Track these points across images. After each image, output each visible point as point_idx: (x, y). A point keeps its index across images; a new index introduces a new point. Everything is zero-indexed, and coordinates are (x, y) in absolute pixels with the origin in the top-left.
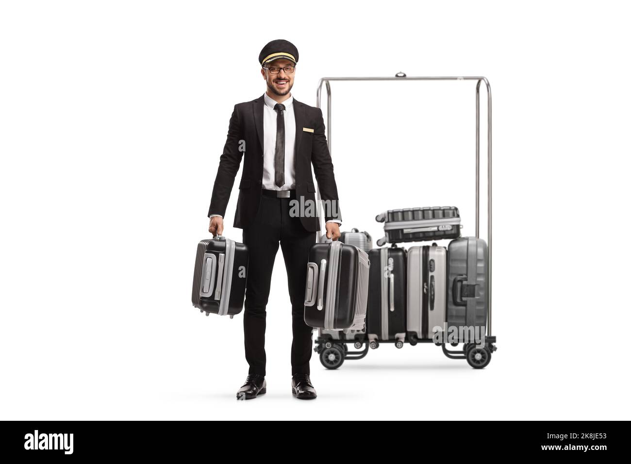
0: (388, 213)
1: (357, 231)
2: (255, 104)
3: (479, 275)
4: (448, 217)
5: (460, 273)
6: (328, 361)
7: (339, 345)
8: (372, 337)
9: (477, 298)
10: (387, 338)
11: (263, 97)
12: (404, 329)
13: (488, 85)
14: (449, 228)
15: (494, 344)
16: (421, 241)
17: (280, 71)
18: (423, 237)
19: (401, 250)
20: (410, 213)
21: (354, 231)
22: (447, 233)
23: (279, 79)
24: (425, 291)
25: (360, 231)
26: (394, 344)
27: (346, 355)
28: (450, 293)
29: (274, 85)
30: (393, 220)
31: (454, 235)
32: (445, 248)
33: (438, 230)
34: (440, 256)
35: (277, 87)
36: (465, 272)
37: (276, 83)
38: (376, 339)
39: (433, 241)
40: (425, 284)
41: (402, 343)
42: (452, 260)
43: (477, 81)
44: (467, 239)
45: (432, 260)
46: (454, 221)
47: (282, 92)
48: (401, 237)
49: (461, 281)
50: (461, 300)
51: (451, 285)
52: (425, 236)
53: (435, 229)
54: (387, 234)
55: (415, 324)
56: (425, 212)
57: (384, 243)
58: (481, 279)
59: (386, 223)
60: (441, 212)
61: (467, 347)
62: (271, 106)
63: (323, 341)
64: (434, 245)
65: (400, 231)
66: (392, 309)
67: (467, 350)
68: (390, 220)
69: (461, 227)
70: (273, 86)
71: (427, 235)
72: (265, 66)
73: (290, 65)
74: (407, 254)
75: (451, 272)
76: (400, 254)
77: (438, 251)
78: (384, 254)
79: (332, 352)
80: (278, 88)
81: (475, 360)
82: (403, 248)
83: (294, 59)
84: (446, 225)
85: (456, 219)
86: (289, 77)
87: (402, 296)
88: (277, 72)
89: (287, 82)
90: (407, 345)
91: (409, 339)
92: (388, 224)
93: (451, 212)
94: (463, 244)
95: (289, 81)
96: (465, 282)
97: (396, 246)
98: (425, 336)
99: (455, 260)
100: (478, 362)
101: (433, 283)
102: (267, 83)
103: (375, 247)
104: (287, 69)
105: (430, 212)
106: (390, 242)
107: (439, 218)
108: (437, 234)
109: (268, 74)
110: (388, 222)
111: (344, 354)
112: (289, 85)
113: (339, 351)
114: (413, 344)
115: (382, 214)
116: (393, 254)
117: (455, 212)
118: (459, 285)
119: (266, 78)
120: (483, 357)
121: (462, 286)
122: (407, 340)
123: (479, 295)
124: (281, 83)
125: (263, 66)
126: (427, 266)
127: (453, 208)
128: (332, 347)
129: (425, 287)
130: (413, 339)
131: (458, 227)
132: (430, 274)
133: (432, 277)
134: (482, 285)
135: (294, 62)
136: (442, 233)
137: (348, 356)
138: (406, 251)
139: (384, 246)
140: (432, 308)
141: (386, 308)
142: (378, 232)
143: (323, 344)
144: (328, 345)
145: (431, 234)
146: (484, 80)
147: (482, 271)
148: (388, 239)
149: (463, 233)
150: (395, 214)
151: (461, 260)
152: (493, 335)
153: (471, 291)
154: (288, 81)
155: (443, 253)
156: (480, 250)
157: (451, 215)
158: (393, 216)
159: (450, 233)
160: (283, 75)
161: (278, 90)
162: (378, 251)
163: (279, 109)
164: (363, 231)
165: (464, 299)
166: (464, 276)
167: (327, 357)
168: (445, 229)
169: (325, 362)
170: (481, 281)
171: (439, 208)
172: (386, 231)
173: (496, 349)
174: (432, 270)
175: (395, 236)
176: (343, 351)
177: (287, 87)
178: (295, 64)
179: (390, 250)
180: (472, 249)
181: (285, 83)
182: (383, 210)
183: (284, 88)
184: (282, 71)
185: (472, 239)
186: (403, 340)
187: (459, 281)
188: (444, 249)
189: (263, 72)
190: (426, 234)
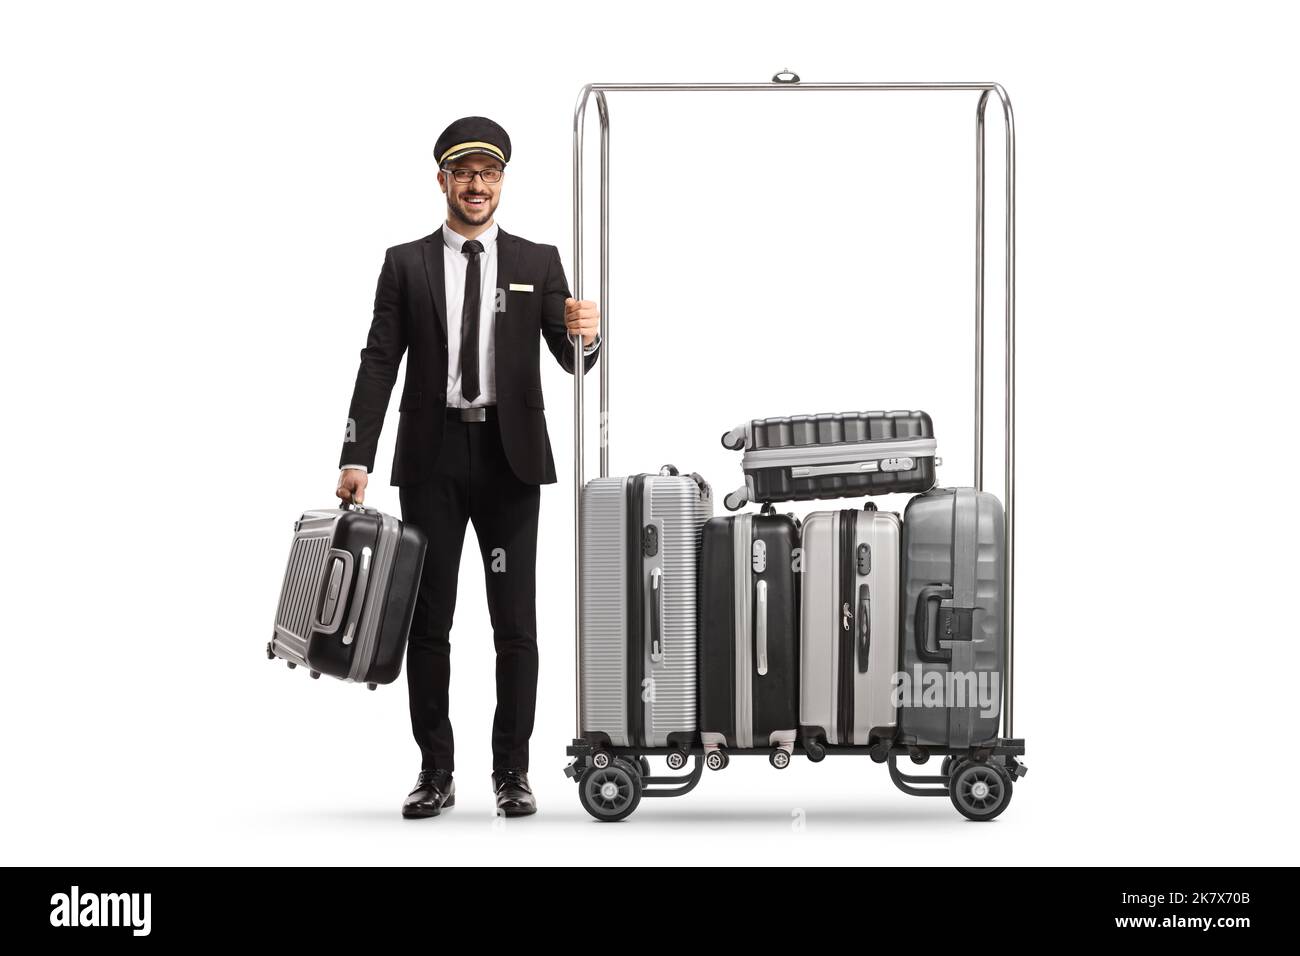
0: (754, 427)
1: (673, 472)
2: (427, 247)
3: (981, 583)
4: (906, 437)
5: (933, 578)
6: (600, 800)
7: (629, 761)
8: (712, 739)
9: (977, 641)
10: (750, 743)
11: (440, 230)
12: (792, 720)
13: (1007, 104)
14: (906, 464)
15: (1019, 759)
16: (836, 497)
17: (473, 177)
18: (840, 488)
19: (786, 519)
20: (808, 427)
21: (666, 472)
22: (901, 477)
23: (471, 193)
24: (846, 624)
25: (682, 471)
26: (767, 758)
27: (644, 786)
28: (910, 629)
29: (462, 204)
30: (766, 445)
31: (921, 482)
32: (898, 515)
33: (880, 471)
34: (883, 536)
35: (467, 208)
36: (947, 577)
37: (466, 200)
38: (720, 746)
39: (868, 499)
40: (846, 606)
41: (789, 756)
42: (914, 545)
43: (980, 93)
44: (952, 492)
45: (864, 546)
46: (919, 447)
47: (477, 217)
48: (785, 488)
49: (937, 599)
50: (938, 646)
51: (911, 609)
52: (847, 485)
53: (873, 466)
54: (751, 478)
55: (819, 709)
56: (847, 423)
57: (743, 503)
58: (988, 595)
59: (747, 451)
60: (886, 424)
61: (952, 765)
62: (455, 246)
63: (589, 748)
64: (870, 506)
65: (783, 472)
66: (763, 670)
67: (951, 774)
68: (757, 445)
69: (937, 462)
70: (459, 206)
71: (850, 481)
72: (446, 166)
73: (494, 166)
74: (800, 530)
75: (911, 576)
76: (784, 529)
77: (878, 522)
78: (743, 531)
79: (611, 779)
80: (469, 211)
81: (971, 799)
82: (791, 514)
83: (502, 155)
84: (900, 456)
85: (924, 442)
86: (490, 190)
87: (789, 635)
88: (469, 180)
89: (486, 199)
90: (800, 761)
91: (805, 745)
92: (753, 454)
93: (912, 424)
94: (943, 505)
95: (491, 198)
96: (946, 603)
97: (773, 509)
98: (846, 739)
99: (922, 546)
100: (979, 804)
101: (866, 603)
102: (448, 199)
103: (719, 512)
104: (489, 174)
105: (860, 425)
106: (757, 501)
107: (881, 440)
108: (875, 479)
109: (451, 182)
110: (754, 448)
111: (640, 782)
112: (491, 205)
113: (629, 775)
114: (816, 758)
115: (737, 430)
116: (767, 530)
117: (924, 426)
118: (932, 608)
119: (445, 191)
120: (991, 792)
121: (939, 612)
122: (799, 748)
123: (981, 635)
124: (475, 201)
125: (441, 166)
126: (851, 560)
127: (918, 414)
128: (610, 764)
129: (847, 613)
130: (814, 745)
131: (929, 463)
132: (859, 581)
133: (864, 588)
134: (990, 611)
135: (500, 161)
136: (890, 478)
137: (650, 787)
138: (798, 522)
139: (742, 511)
140: (864, 668)
141: (747, 666)
142: (728, 476)
143: (588, 758)
144: (601, 761)
145: (862, 480)
146: (996, 89)
147: (989, 574)
148: (751, 493)
149: (943, 478)
150: (770, 429)
151: (937, 547)
152: (1016, 736)
153: (962, 625)
154: (489, 197)
155: (892, 528)
156: (986, 522)
157: (912, 431)
158: (764, 433)
159: (908, 476)
160: (480, 185)
161: (468, 214)
162: (727, 523)
163: (472, 250)
164: (690, 473)
165: (944, 644)
166: (945, 587)
167: (597, 790)
168: (896, 468)
169: (593, 804)
170: (986, 599)
171: (881, 414)
172: (747, 472)
173: (1024, 771)
174: (863, 569)
175: (770, 485)
176: (639, 776)
177: (485, 208)
178: (504, 166)
179: (757, 519)
180: (965, 519)
181: (482, 201)
182: (740, 420)
183: (479, 211)
184: (478, 177)
185: (966, 492)
186: (790, 749)
187: (932, 598)
188: (895, 518)
189: (441, 179)
190: (848, 479)
